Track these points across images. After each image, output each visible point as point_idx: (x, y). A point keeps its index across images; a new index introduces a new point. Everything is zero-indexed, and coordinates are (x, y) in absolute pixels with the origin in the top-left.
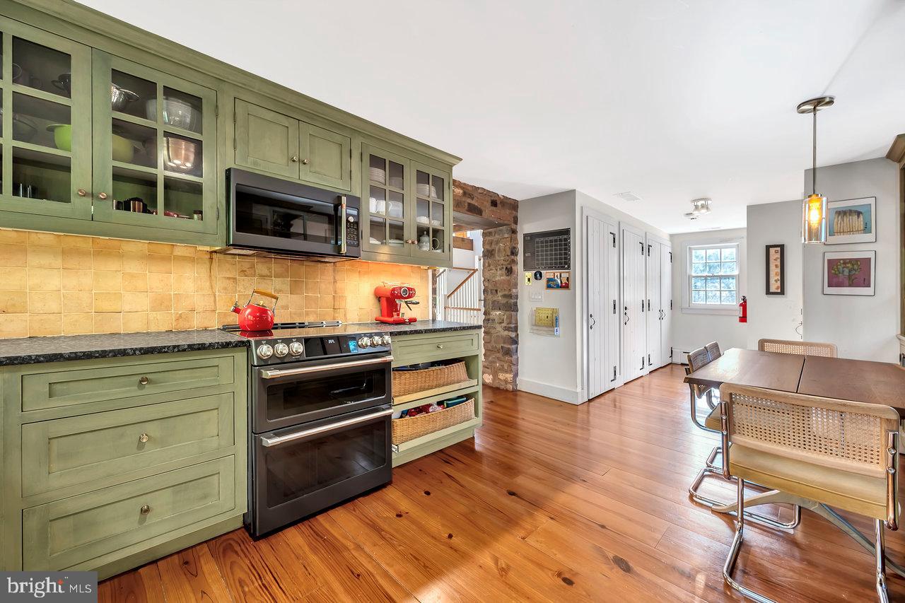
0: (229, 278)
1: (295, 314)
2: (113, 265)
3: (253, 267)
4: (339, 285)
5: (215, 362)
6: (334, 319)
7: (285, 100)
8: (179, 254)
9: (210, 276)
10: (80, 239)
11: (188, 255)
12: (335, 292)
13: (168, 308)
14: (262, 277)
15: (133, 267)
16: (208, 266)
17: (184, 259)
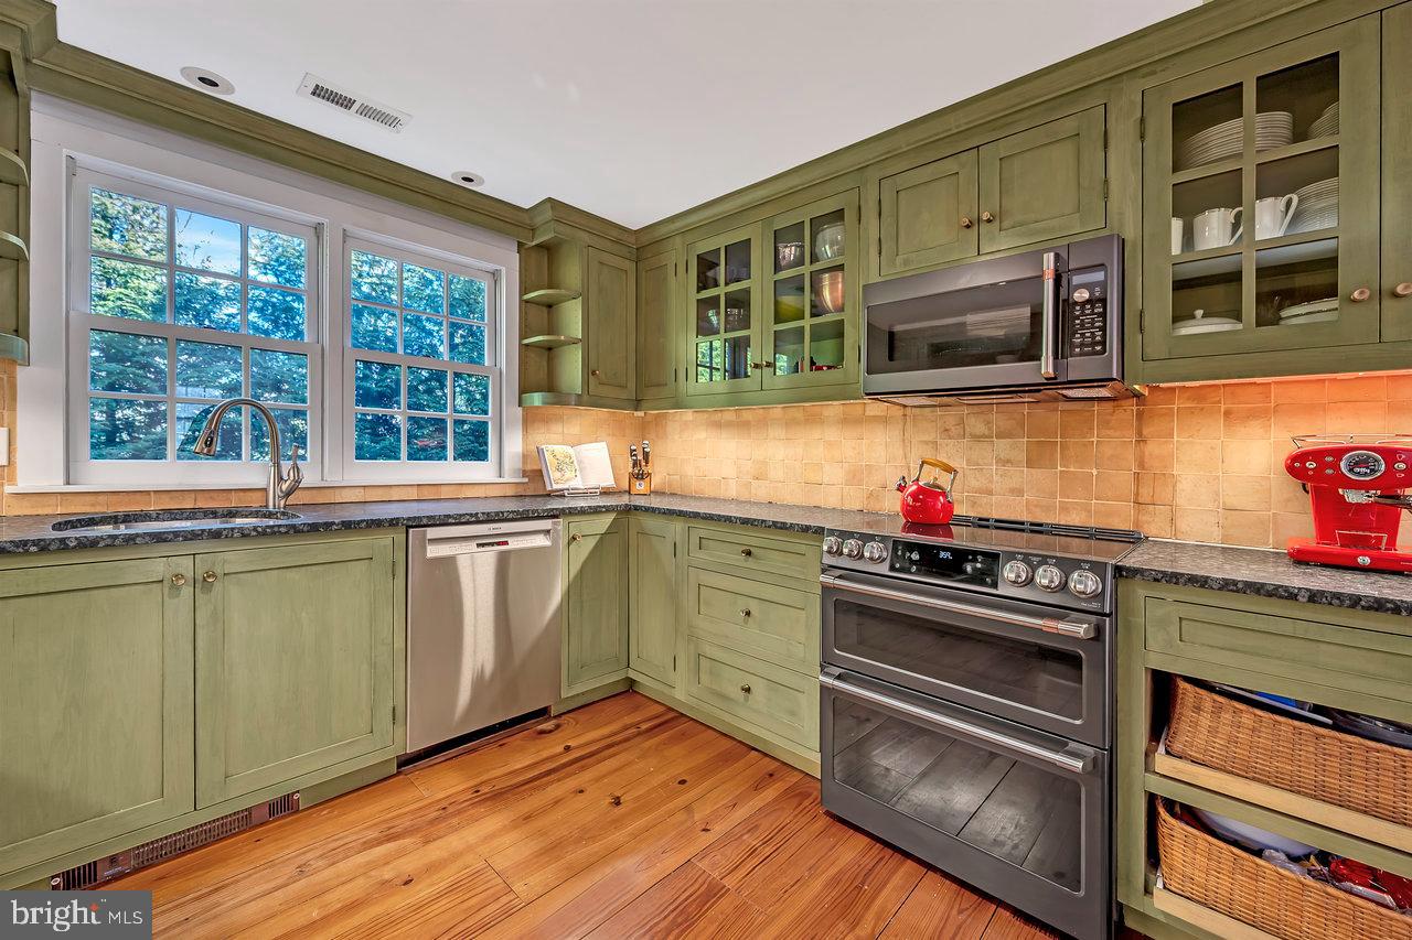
0: (926, 443)
1: (1036, 506)
2: (816, 433)
3: (961, 422)
4: (1152, 448)
5: (803, 549)
6: (1137, 523)
7: (950, 130)
8: (872, 414)
9: (904, 440)
10: (795, 409)
11: (879, 414)
12: (1141, 465)
13: (860, 483)
14: (977, 438)
15: (832, 434)
16: (901, 427)
17: (876, 419)
